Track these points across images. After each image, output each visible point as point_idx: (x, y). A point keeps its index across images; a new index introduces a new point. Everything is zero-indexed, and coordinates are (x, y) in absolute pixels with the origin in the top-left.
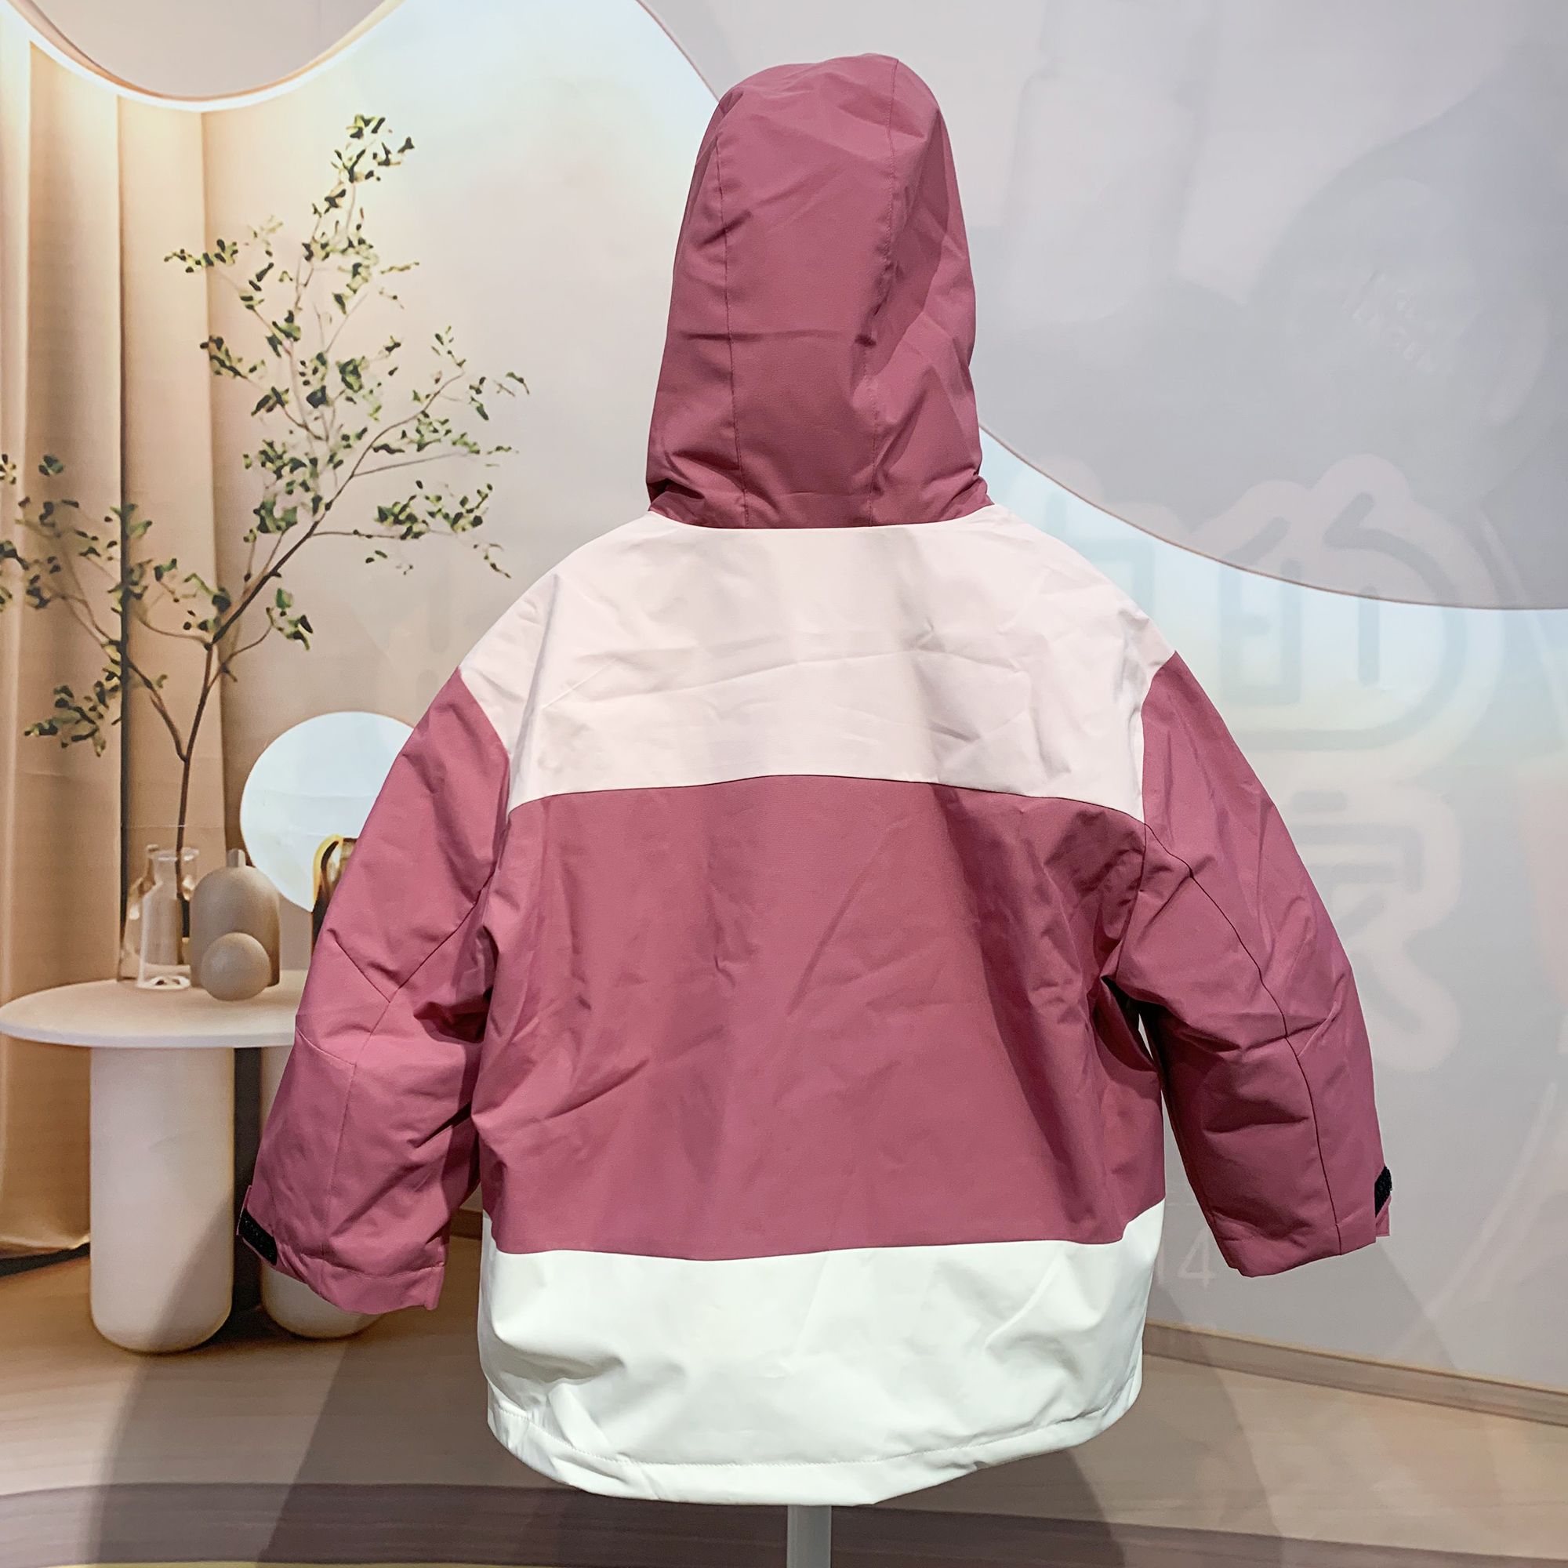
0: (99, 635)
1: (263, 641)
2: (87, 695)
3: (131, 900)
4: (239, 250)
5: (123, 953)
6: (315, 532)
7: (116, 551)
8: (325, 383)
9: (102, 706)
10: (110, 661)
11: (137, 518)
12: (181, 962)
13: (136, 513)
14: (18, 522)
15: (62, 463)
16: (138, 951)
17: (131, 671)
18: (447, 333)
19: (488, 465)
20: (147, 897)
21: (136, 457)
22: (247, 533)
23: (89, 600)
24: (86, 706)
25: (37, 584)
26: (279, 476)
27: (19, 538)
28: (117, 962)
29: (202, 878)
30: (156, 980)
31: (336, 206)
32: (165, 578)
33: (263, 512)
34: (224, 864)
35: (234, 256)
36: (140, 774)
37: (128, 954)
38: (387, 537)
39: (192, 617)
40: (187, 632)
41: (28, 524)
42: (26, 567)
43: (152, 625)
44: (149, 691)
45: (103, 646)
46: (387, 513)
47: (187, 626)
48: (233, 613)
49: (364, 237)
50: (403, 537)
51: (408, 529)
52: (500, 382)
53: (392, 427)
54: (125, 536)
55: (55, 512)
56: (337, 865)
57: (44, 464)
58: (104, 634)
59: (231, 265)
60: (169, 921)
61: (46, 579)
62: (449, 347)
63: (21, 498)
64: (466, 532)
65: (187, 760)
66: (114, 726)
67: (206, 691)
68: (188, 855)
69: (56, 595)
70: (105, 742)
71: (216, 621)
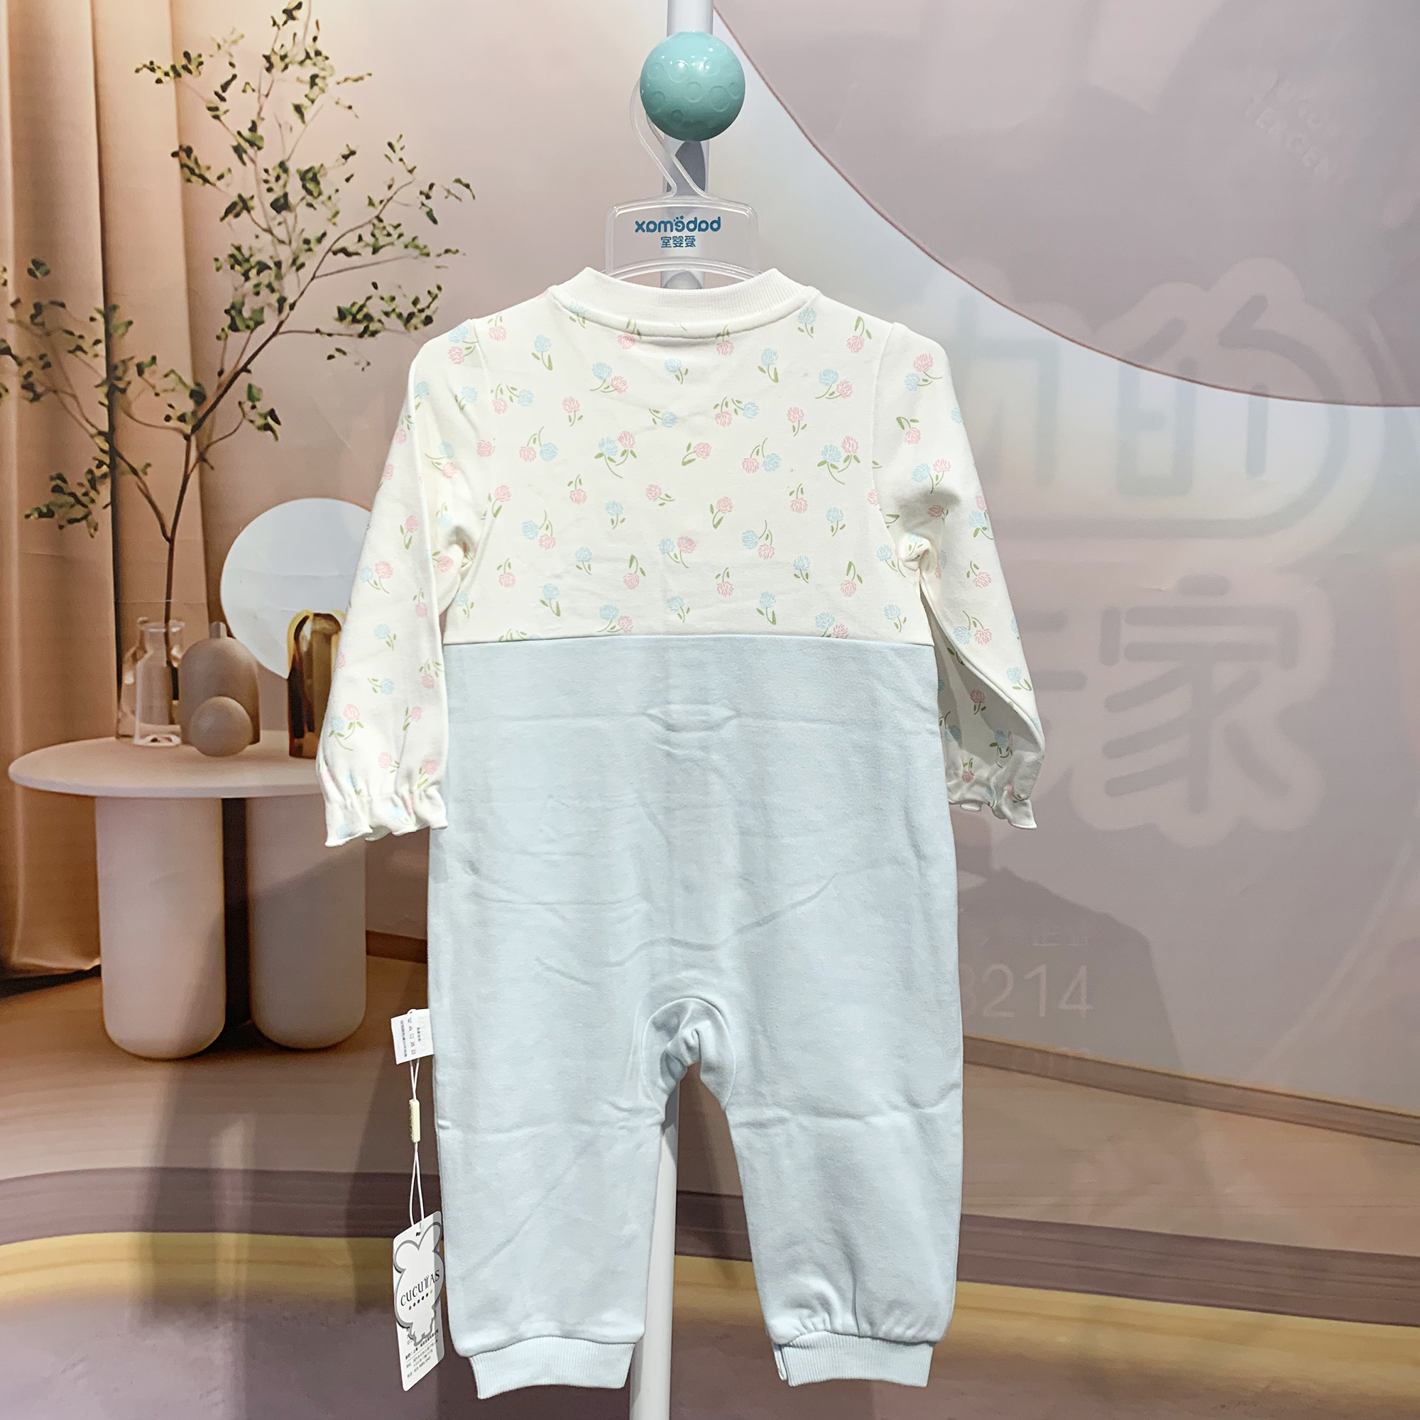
0: (89, 427)
1: (237, 431)
2: (80, 481)
3: (125, 667)
4: (205, 63)
5: (120, 715)
6: (282, 330)
7: (101, 349)
8: (288, 189)
9: (94, 492)
10: (98, 450)
11: (119, 318)
12: (172, 722)
13: (117, 311)
14: (11, 321)
15: (49, 266)
16: (133, 712)
17: (118, 459)
18: (398, 141)
19: (438, 267)
20: (140, 664)
21: (117, 260)
22: (219, 332)
23: (78, 395)
24: (79, 492)
25: (30, 380)
26: (246, 276)
27: (12, 337)
28: (115, 721)
29: (188, 646)
30: (151, 738)
31: (293, 18)
32: (146, 374)
33: (233, 312)
34: (208, 637)
35: (200, 67)
36: (129, 553)
37: (125, 715)
38: (347, 335)
39: (171, 409)
40: (167, 424)
41: (20, 323)
42: (20, 364)
43: (137, 419)
44: (136, 478)
45: (92, 436)
46: (345, 311)
47: (168, 418)
48: (208, 407)
49: (320, 48)
50: (361, 336)
51: (365, 328)
52: (447, 187)
53: (351, 230)
54: (108, 335)
55: (43, 314)
56: (309, 637)
57: (32, 266)
58: (93, 426)
59: (196, 77)
60: (160, 686)
61: (38, 376)
62: (400, 154)
63: (12, 299)
64: (419, 331)
65: (171, 541)
66: (105, 511)
67: (186, 478)
68: (175, 626)
69: (48, 390)
70: (97, 524)
71: (194, 413)
